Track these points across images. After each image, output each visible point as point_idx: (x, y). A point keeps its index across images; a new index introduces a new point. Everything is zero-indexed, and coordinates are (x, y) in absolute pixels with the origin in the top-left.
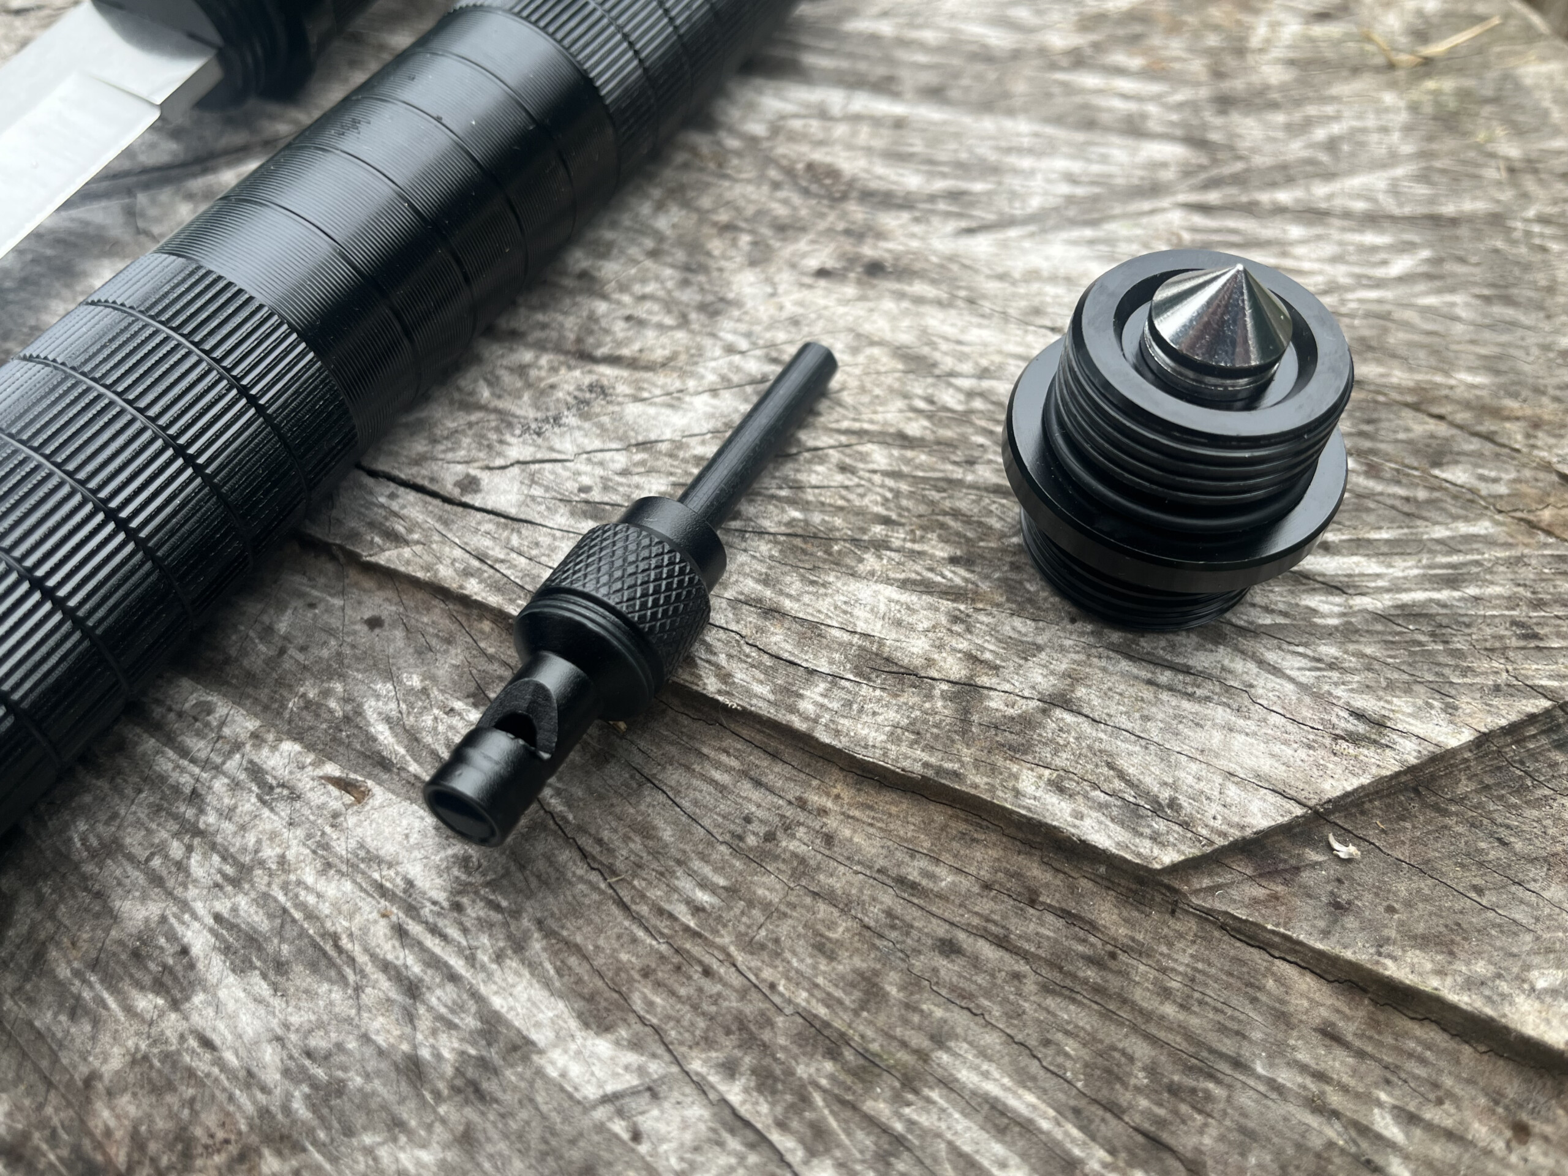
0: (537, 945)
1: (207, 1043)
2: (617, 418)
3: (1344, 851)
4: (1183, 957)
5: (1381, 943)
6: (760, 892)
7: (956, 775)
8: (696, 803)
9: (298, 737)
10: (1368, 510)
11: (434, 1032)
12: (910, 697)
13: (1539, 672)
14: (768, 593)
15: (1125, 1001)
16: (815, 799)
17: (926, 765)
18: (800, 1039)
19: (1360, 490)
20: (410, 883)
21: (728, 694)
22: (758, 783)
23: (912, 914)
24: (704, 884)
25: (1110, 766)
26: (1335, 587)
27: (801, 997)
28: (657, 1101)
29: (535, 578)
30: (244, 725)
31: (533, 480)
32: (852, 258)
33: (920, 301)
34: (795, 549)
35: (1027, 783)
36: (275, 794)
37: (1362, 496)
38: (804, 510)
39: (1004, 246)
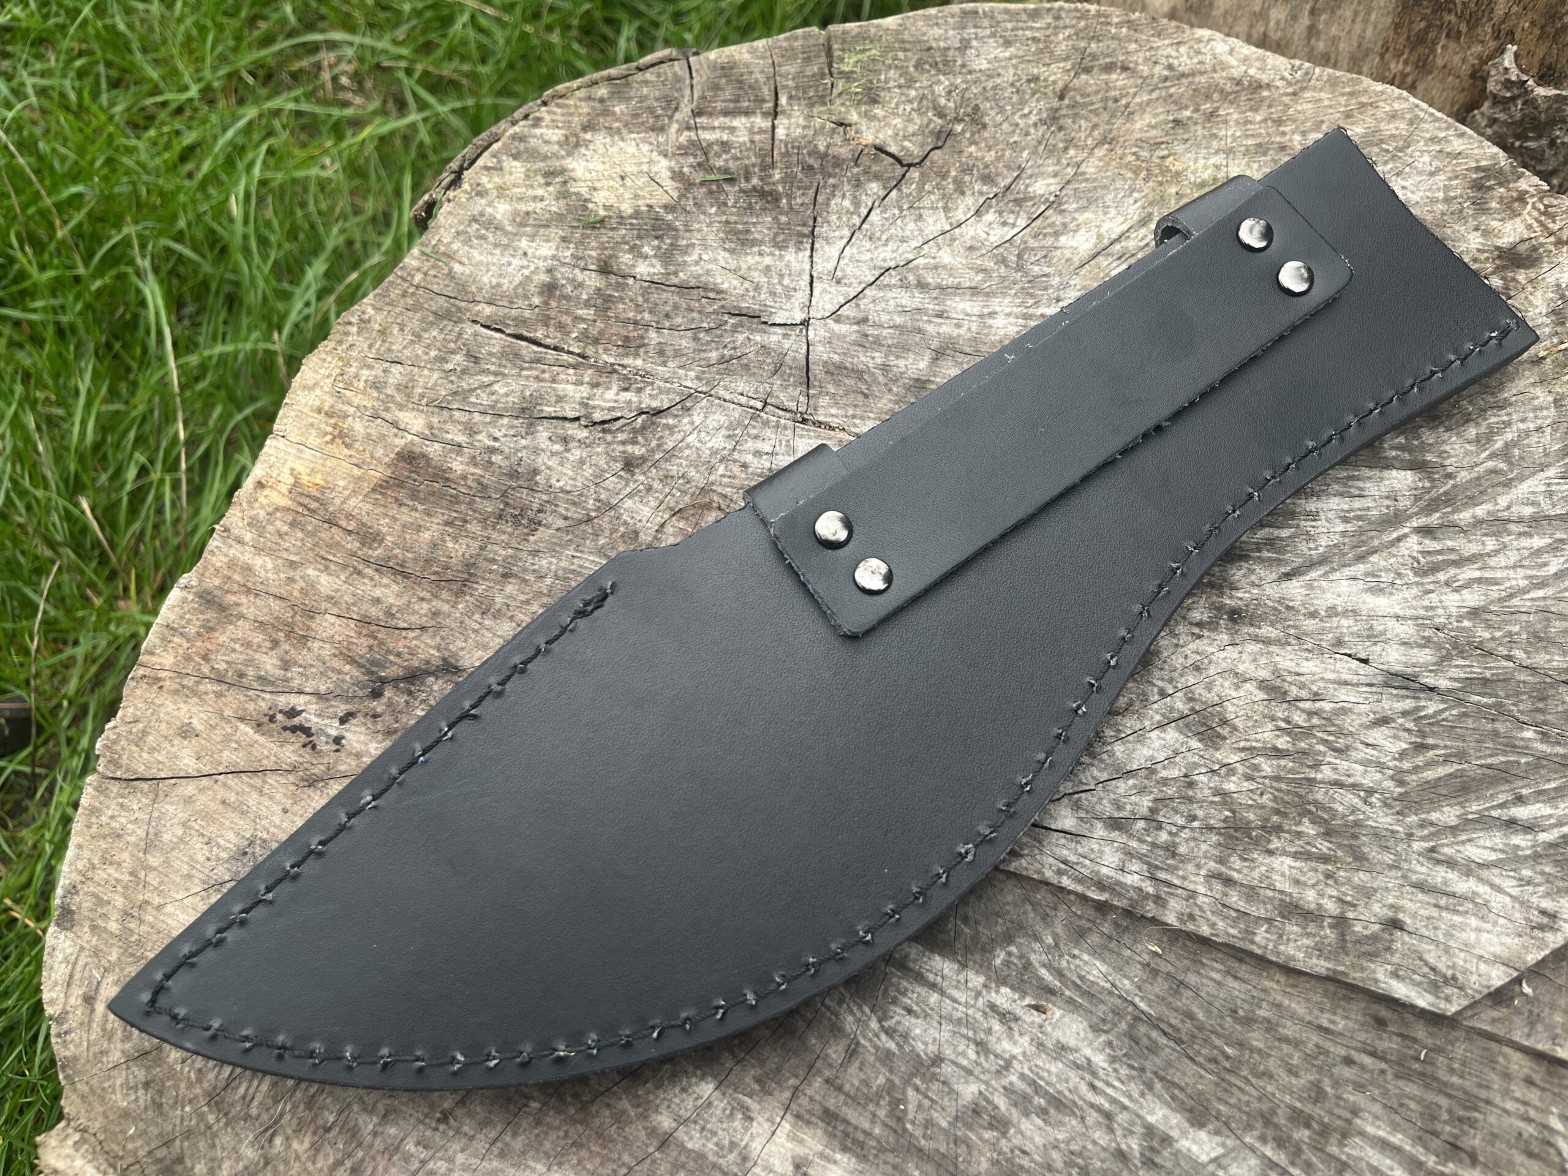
0: (1158, 1085)
1: (1024, 1152)
2: (1111, 754)
4: (1460, 1050)
5: (1554, 1038)
6: (1255, 1043)
7: (1344, 973)
8: (1208, 993)
9: (1005, 984)
10: (1543, 767)
11: (1125, 1136)
12: (1313, 929)
14: (1223, 869)
15: (1435, 1078)
16: (1267, 983)
17: (1328, 969)
18: (1290, 1119)
19: (1538, 754)
20: (1089, 1060)
21: (1217, 935)
22: (1236, 978)
23: (1328, 1045)
25: (1421, 959)
26: (1529, 828)
27: (1288, 1099)
28: (1234, 1159)
29: (1097, 873)
30: (977, 980)
31: (1077, 806)
32: (1219, 608)
33: (1267, 642)
34: (1231, 837)
35: (1380, 976)
36: (1007, 1018)
37: (1540, 758)
38: (1233, 812)
39: (1311, 587)
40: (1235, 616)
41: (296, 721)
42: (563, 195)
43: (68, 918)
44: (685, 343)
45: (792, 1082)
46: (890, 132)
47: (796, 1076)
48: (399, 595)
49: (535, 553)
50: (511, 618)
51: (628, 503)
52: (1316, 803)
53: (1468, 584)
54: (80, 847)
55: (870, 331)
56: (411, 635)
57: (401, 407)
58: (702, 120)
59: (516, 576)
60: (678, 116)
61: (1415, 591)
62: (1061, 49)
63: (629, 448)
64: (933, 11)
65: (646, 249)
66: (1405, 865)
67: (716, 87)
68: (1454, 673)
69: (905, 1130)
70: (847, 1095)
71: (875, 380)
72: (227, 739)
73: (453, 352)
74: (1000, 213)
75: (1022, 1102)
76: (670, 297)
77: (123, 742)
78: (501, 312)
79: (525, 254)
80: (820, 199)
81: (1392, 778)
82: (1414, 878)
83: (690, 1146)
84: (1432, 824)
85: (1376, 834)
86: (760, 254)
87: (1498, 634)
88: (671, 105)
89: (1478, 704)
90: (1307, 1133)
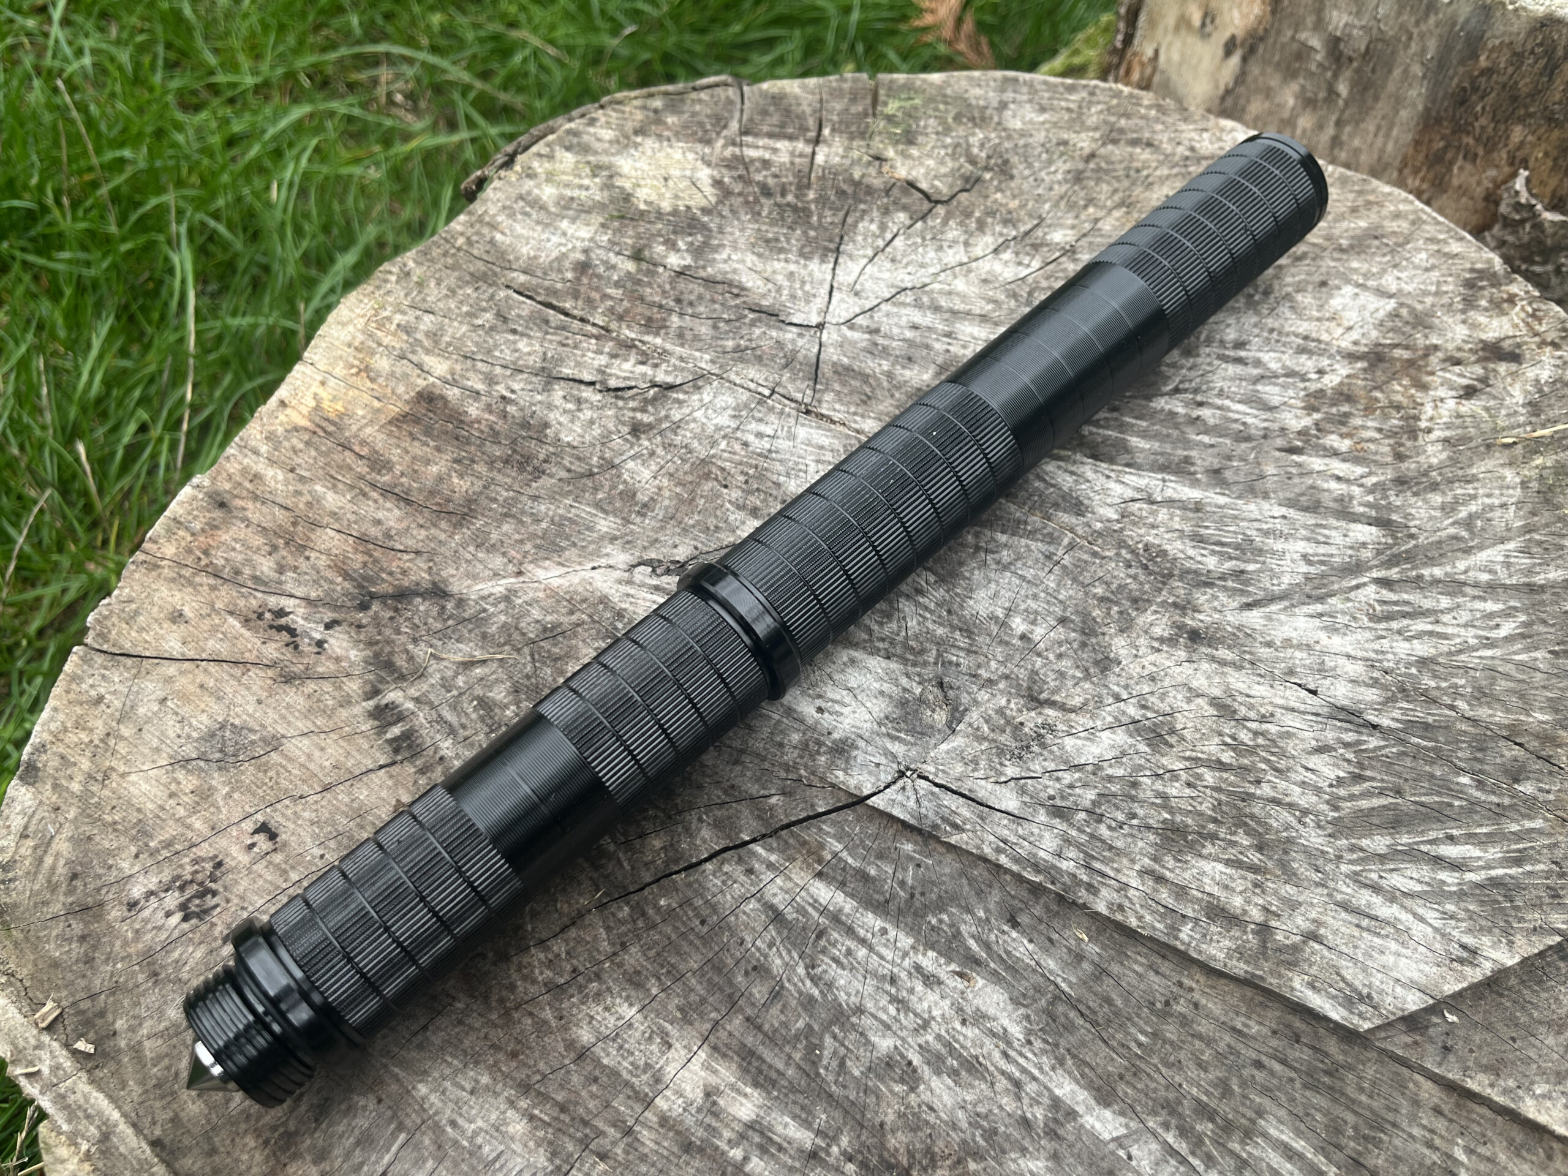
0: (1069, 1062)
1: (931, 1108)
3: (1451, 1018)
4: (1370, 1071)
5: (1466, 1069)
6: (1167, 1035)
7: (1262, 978)
8: (1129, 984)
9: (933, 949)
10: (1476, 812)
11: (1031, 1105)
12: (1235, 932)
13: (1558, 920)
14: (1157, 867)
15: (1343, 1094)
16: (1187, 982)
17: (1247, 972)
18: (1195, 1111)
19: (1472, 800)
20: (1005, 1030)
21: (1143, 928)
22: (1157, 973)
23: (1240, 1047)
24: (1142, 1032)
25: (1338, 974)
26: (1456, 866)
27: (1194, 1091)
28: (1136, 1141)
29: (1035, 855)
30: (906, 941)
31: (1023, 791)
32: (1180, 627)
33: (1223, 663)
34: (1168, 838)
35: (1297, 983)
36: (930, 980)
37: (1474, 803)
38: (1171, 813)
39: (1270, 619)
40: (1195, 636)
41: (283, 621)
42: (608, 186)
43: (31, 774)
44: (705, 330)
45: (713, 1015)
46: (922, 171)
47: (717, 1010)
48: (400, 520)
49: (535, 498)
50: (504, 554)
51: (631, 464)
52: (1252, 816)
53: (1419, 636)
54: (55, 709)
55: (880, 341)
56: (406, 557)
57: (428, 352)
58: (749, 139)
59: (513, 516)
60: (725, 133)
61: (1368, 635)
62: (1092, 120)
63: (639, 415)
64: (976, 74)
65: (681, 244)
66: (1331, 884)
67: (765, 113)
68: (1396, 714)
69: (818, 1074)
70: (766, 1035)
71: (879, 385)
72: (214, 629)
73: (484, 310)
74: (1017, 254)
75: (936, 1062)
76: (697, 289)
77: (115, 619)
78: (534, 281)
79: (564, 234)
80: (850, 220)
81: (1328, 802)
82: (1339, 897)
83: (605, 1061)
84: (1362, 850)
85: (1306, 851)
86: (787, 261)
87: (1444, 684)
88: (720, 123)
89: (1417, 745)
90: (1210, 1126)
